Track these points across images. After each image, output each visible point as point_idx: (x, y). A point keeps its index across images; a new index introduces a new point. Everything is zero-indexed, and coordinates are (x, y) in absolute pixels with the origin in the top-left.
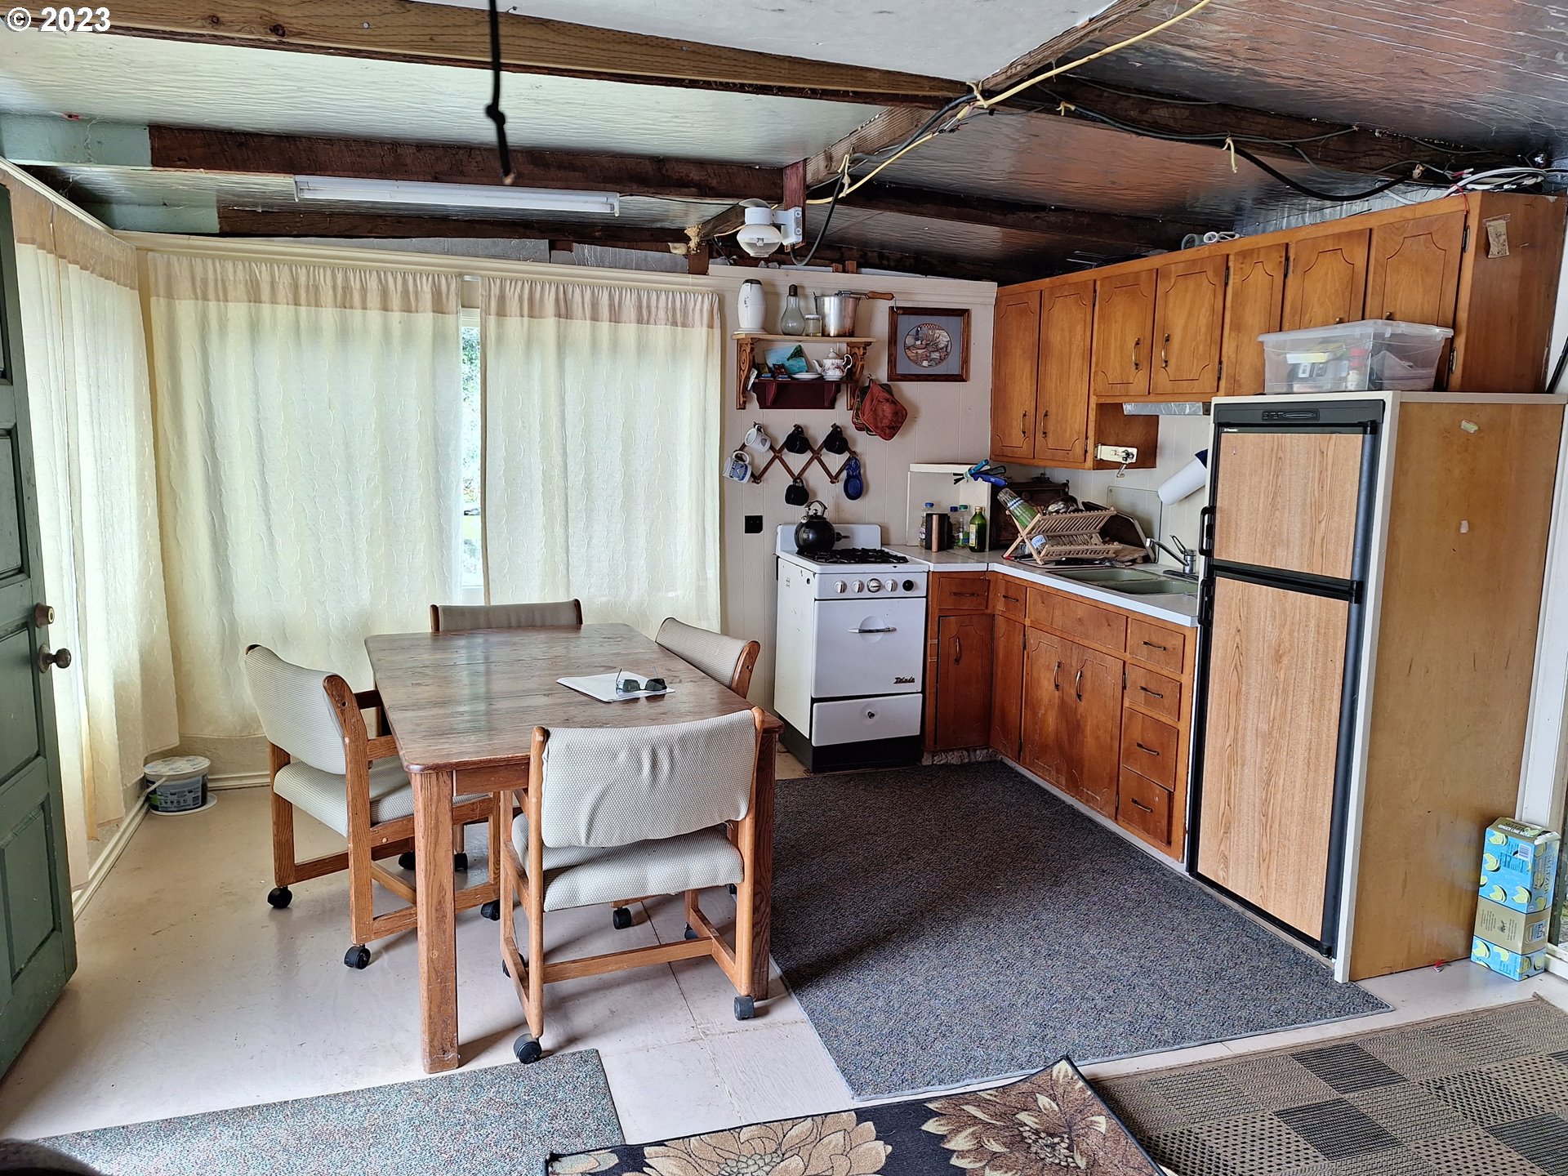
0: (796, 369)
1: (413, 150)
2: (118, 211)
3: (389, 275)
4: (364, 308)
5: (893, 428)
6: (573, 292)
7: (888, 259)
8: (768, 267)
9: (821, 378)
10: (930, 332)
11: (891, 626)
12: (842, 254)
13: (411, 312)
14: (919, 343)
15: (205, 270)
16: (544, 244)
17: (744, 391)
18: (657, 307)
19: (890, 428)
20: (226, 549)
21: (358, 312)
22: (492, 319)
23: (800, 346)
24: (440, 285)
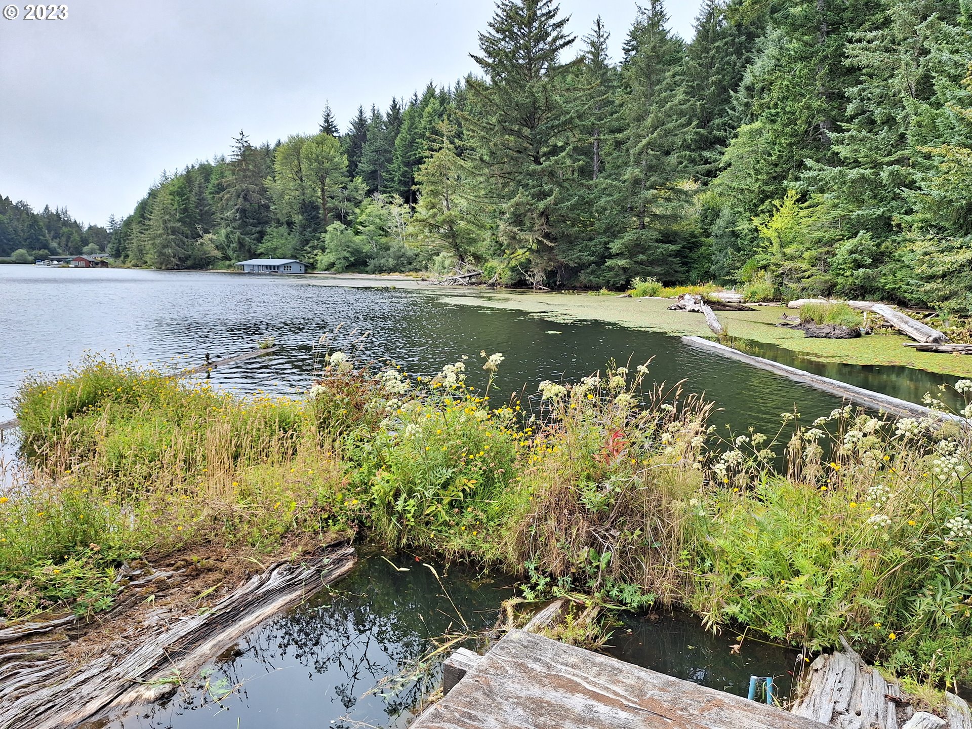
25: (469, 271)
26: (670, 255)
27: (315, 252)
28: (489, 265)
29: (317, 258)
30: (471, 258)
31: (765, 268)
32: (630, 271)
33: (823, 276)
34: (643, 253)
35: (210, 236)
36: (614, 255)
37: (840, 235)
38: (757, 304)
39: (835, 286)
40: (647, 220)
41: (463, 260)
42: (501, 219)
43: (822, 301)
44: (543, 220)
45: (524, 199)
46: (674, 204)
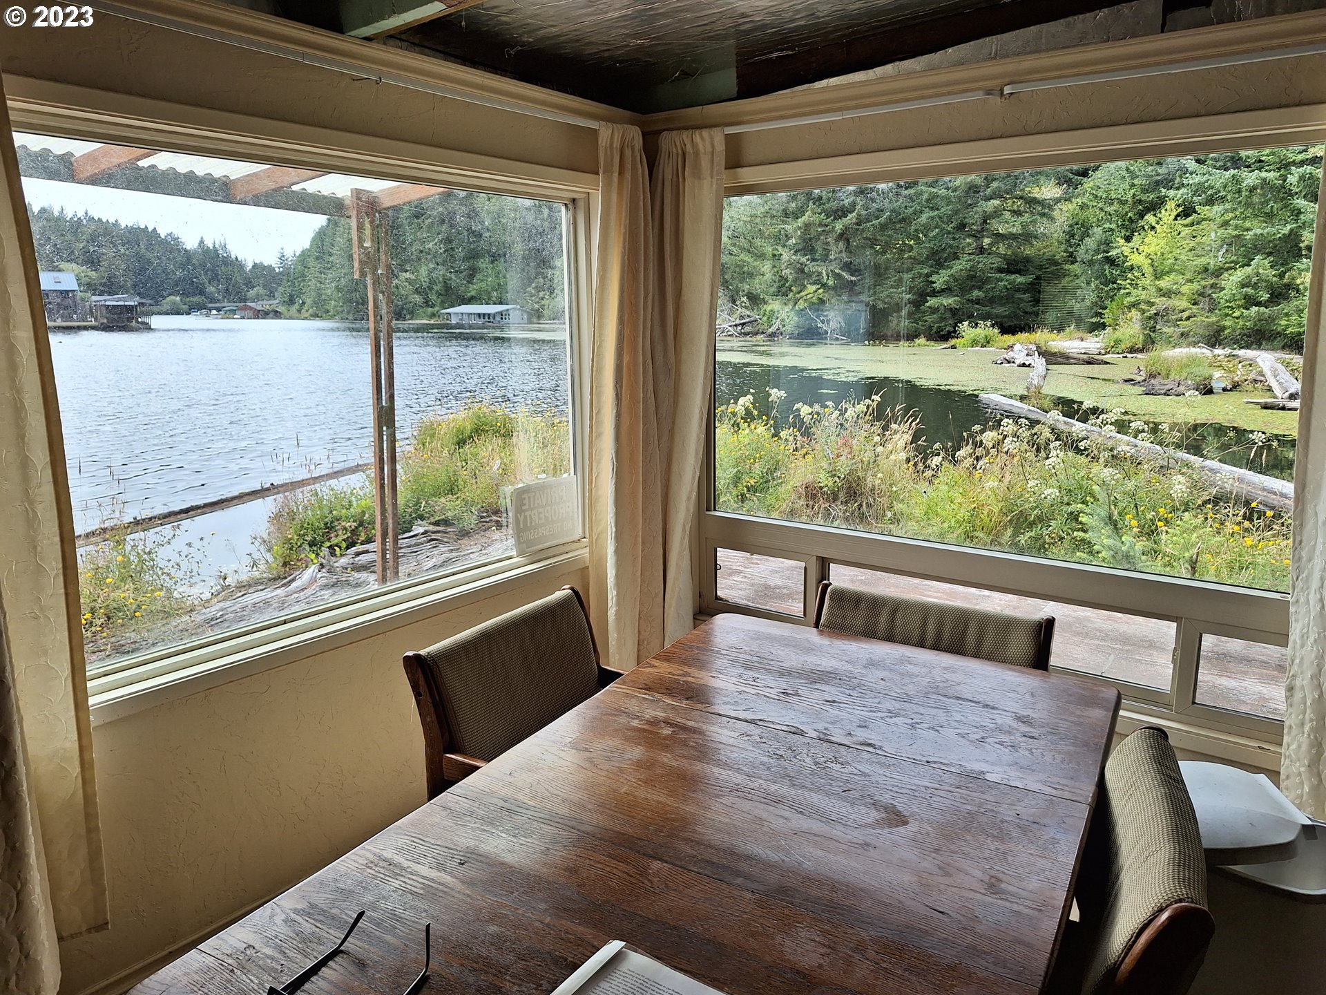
25: (742, 317)
26: (1018, 290)
27: (541, 294)
28: (768, 308)
29: (543, 302)
30: (745, 299)
31: (1134, 305)
32: (960, 313)
33: (1207, 317)
34: (980, 288)
35: (408, 275)
36: (938, 292)
37: (1231, 262)
38: (1121, 356)
39: (1223, 331)
40: (987, 241)
41: (734, 302)
42: (784, 246)
43: (1204, 351)
44: (841, 245)
45: (816, 219)
46: (1026, 218)
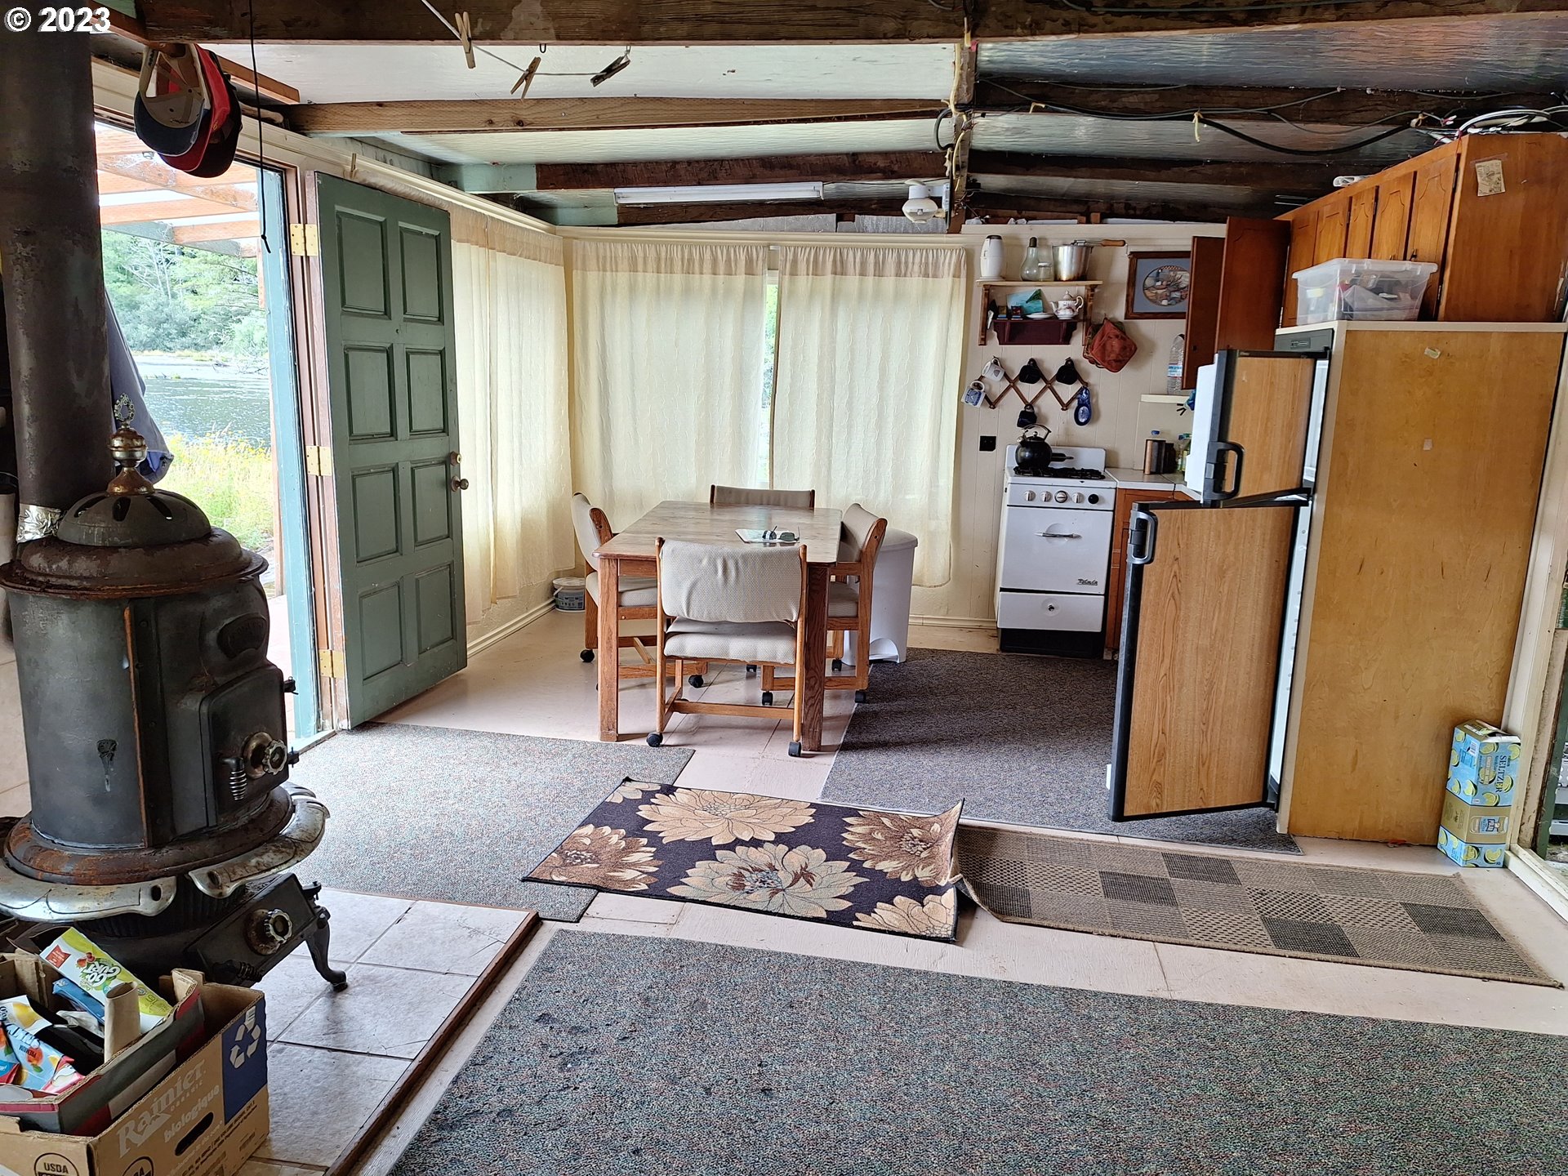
0: (1033, 310)
1: (685, 165)
2: (561, 214)
3: (718, 248)
4: (701, 273)
5: (1120, 361)
6: (848, 254)
7: (1134, 209)
8: (1016, 223)
9: (1055, 317)
10: (1172, 273)
11: (1075, 533)
12: (1089, 207)
13: (731, 275)
14: (1159, 283)
15: (605, 250)
16: (832, 217)
17: (984, 329)
18: (913, 263)
19: (1115, 361)
20: (609, 442)
21: (697, 276)
22: (787, 277)
23: (1040, 290)
24: (752, 254)
